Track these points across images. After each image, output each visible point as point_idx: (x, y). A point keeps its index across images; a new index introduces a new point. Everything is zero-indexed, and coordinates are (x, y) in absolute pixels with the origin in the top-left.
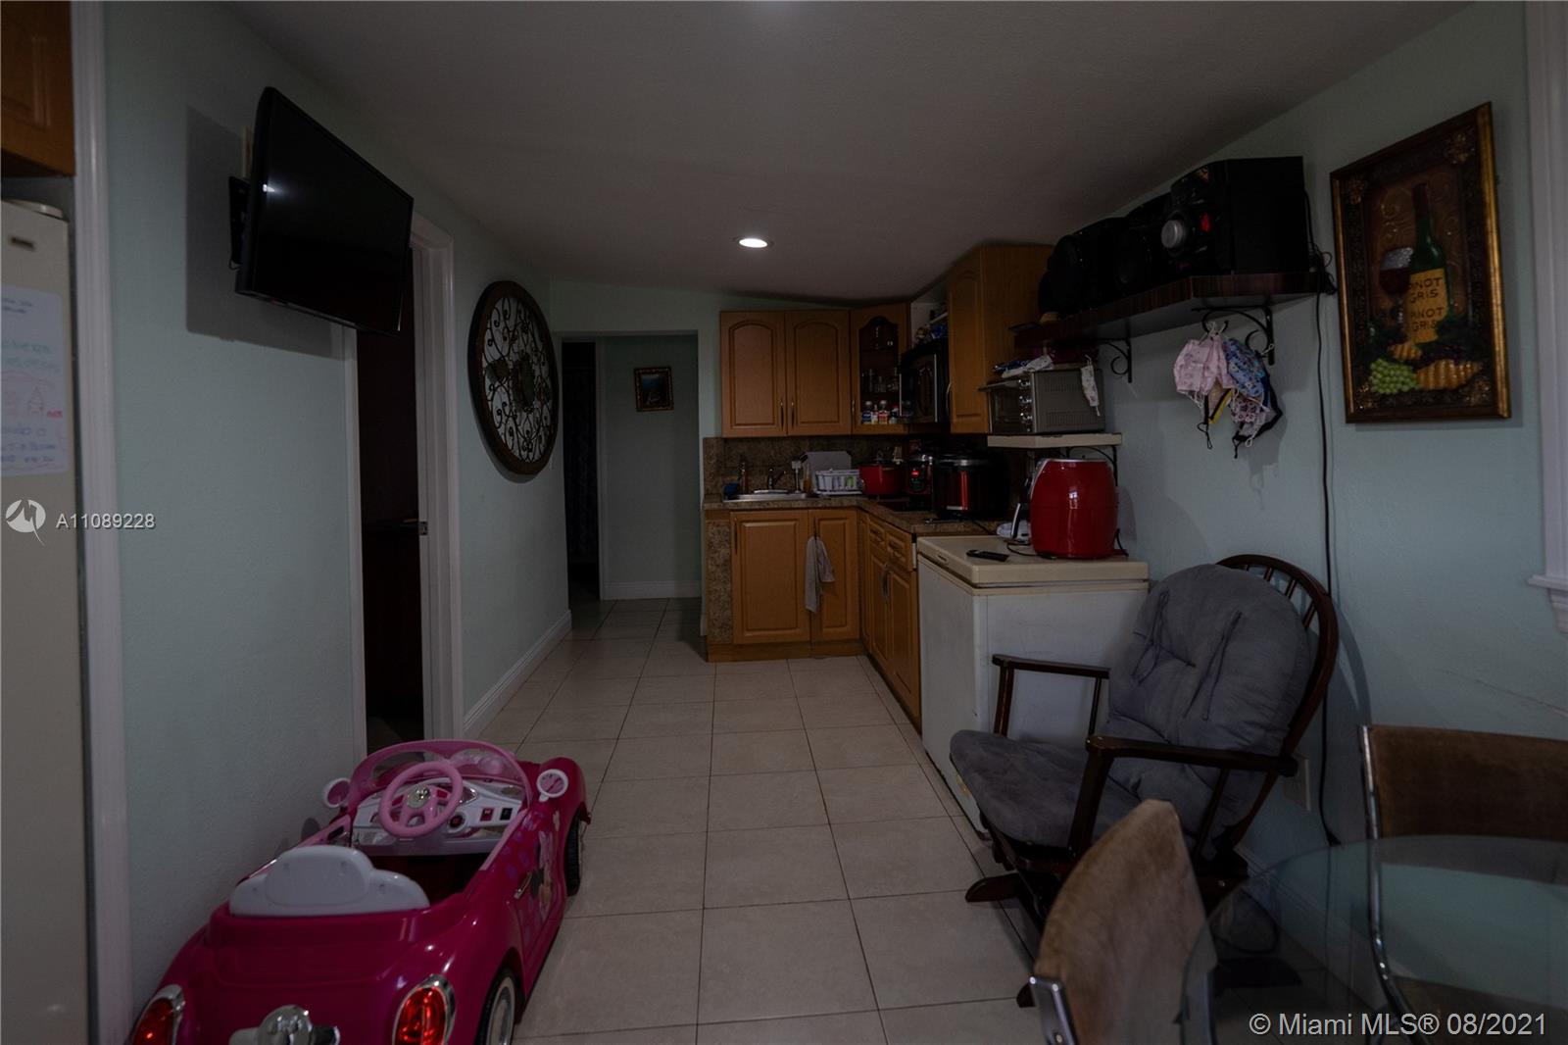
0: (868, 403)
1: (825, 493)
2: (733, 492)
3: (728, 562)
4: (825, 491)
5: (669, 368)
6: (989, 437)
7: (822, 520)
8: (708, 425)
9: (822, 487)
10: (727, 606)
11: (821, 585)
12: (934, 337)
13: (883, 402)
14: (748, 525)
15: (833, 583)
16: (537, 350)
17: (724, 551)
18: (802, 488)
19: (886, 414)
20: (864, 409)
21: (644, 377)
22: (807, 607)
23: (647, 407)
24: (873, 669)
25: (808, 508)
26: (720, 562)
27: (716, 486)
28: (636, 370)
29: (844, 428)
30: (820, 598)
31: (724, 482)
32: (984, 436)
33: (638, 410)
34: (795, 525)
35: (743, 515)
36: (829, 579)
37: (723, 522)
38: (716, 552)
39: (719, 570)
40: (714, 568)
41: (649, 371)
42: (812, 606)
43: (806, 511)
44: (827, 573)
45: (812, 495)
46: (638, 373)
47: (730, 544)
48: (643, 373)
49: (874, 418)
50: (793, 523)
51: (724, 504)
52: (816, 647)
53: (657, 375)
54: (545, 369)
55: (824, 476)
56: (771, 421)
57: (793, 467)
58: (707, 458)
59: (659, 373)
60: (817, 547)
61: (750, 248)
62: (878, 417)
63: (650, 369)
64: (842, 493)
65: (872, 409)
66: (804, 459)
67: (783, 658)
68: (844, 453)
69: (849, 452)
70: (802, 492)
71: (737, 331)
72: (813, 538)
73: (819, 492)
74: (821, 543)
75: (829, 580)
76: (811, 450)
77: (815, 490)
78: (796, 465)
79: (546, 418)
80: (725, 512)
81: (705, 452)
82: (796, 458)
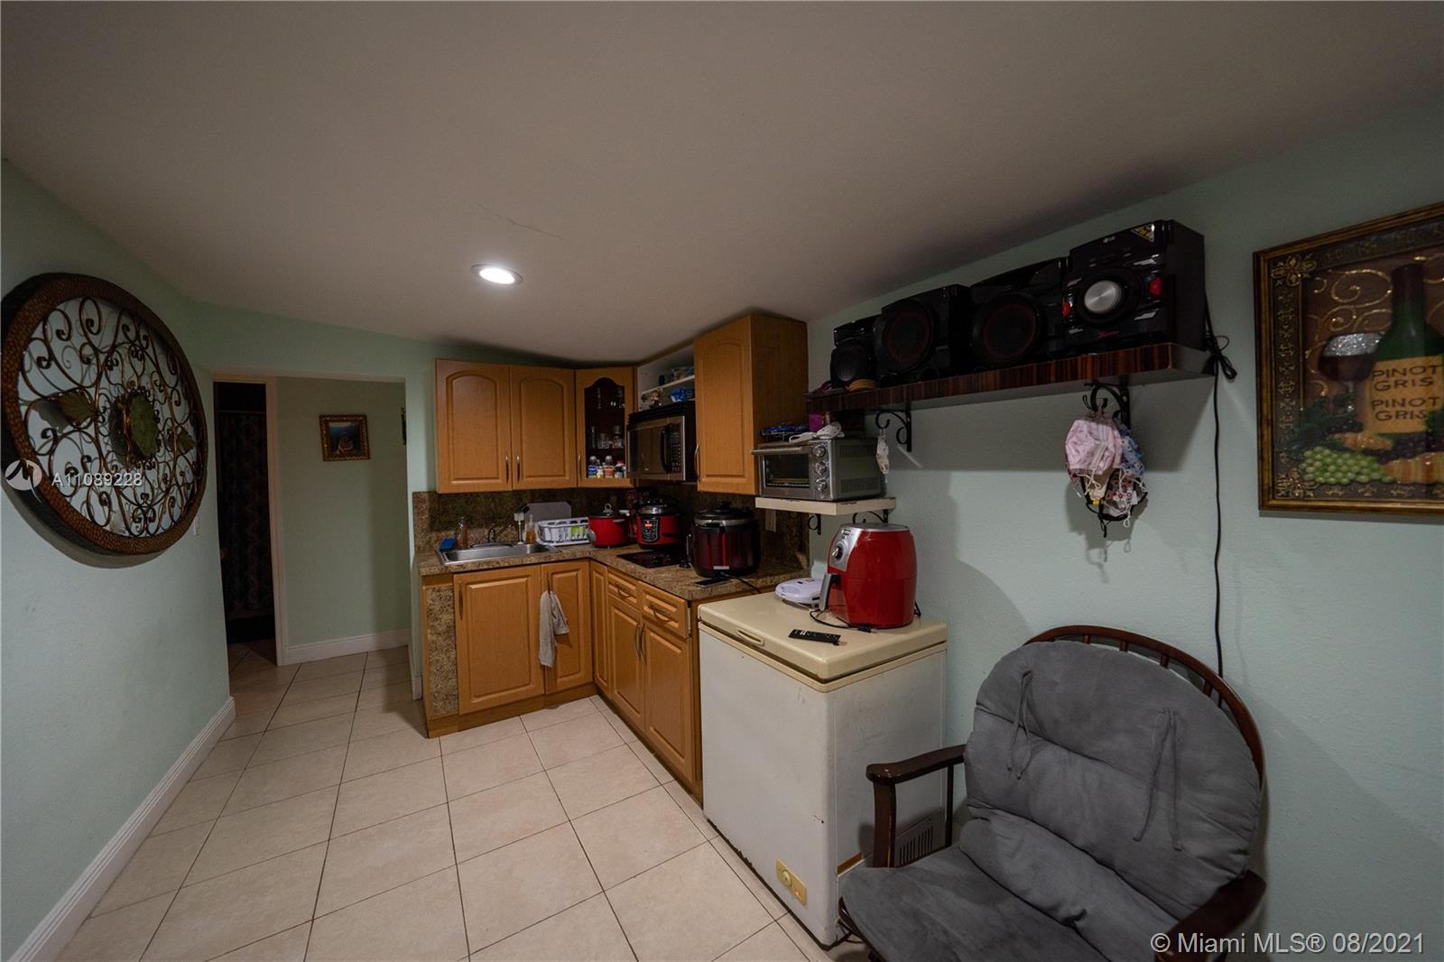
0: (593, 458)
1: (551, 545)
2: (451, 550)
3: (451, 629)
4: (551, 542)
5: (365, 417)
6: (757, 499)
7: (553, 574)
8: (417, 479)
9: (548, 538)
10: (450, 676)
11: (557, 637)
12: (674, 400)
13: (608, 458)
14: (474, 587)
15: (567, 634)
16: (163, 384)
17: (446, 618)
18: (524, 539)
19: (612, 468)
20: (588, 462)
21: (332, 425)
22: (543, 663)
23: (337, 455)
24: (610, 711)
25: (540, 563)
26: (442, 629)
27: (428, 542)
28: (321, 417)
29: (567, 481)
30: (555, 650)
31: (438, 537)
32: (752, 498)
33: (325, 459)
34: (527, 581)
35: (469, 577)
36: (563, 630)
37: (444, 586)
38: (437, 619)
39: (440, 638)
40: (434, 638)
41: (340, 418)
42: (547, 661)
43: (539, 566)
44: (561, 625)
45: (539, 549)
46: (324, 420)
47: (453, 608)
48: (330, 421)
49: (600, 473)
50: (524, 580)
51: (446, 567)
52: (552, 698)
53: (348, 424)
54: (181, 412)
55: (550, 529)
56: (494, 475)
57: (516, 520)
58: (417, 513)
59: (350, 421)
60: (551, 601)
61: (493, 283)
62: (604, 472)
63: (341, 416)
64: (568, 543)
65: (595, 463)
66: (526, 510)
67: (516, 716)
68: (565, 503)
69: (570, 503)
70: (526, 543)
71: (454, 381)
72: (546, 592)
73: (546, 544)
74: (555, 597)
75: (563, 632)
76: (533, 502)
77: (538, 540)
78: (519, 517)
79: (182, 474)
80: (448, 575)
81: (415, 507)
82: (518, 511)
